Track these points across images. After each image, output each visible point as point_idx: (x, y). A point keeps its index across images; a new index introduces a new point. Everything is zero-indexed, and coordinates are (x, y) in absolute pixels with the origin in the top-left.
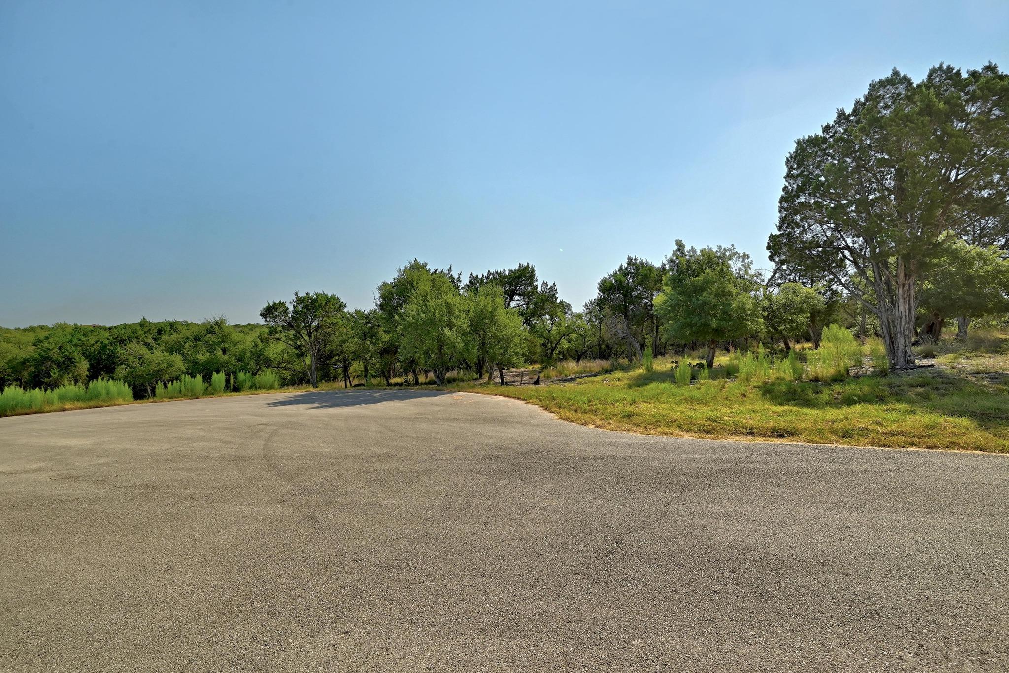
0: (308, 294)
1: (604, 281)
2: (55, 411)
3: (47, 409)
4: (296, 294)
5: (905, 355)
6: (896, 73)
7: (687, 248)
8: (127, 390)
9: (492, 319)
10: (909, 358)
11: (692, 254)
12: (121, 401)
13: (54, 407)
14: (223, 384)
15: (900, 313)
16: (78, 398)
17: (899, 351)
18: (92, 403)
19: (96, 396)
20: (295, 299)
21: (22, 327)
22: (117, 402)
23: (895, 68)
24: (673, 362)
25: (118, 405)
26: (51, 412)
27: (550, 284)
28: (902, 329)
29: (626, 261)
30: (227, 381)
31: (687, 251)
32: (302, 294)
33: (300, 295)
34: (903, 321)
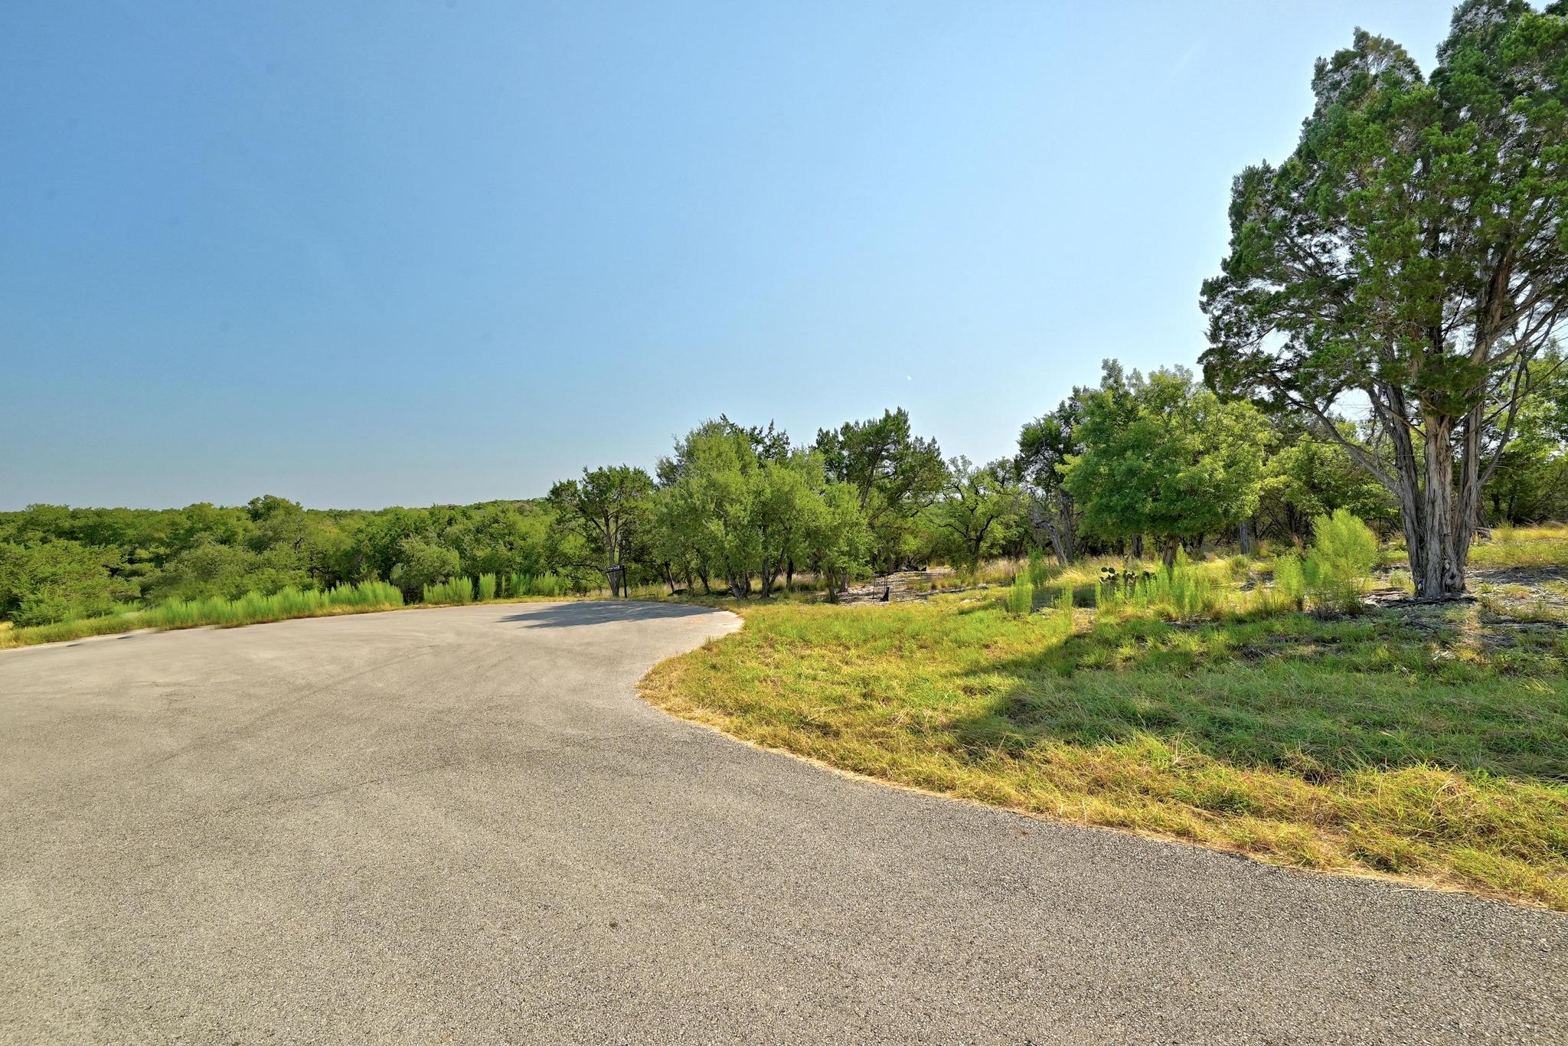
0: (600, 469)
1: (1027, 431)
2: (325, 615)
3: (319, 612)
4: (585, 470)
5: (1442, 576)
6: (1361, 37)
7: (1127, 371)
8: (396, 592)
9: (789, 504)
10: (1449, 581)
11: (1134, 381)
12: (387, 605)
13: (325, 611)
14: (493, 589)
15: (1432, 491)
16: (349, 602)
17: (1430, 567)
18: (358, 608)
19: (363, 599)
20: (586, 478)
21: (377, 510)
22: (383, 607)
23: (1357, 29)
24: (1104, 570)
25: (383, 611)
26: (322, 616)
27: (927, 441)
28: (1436, 523)
29: (1071, 394)
30: (499, 585)
31: (1127, 378)
32: (593, 469)
33: (590, 471)
34: (1437, 509)
